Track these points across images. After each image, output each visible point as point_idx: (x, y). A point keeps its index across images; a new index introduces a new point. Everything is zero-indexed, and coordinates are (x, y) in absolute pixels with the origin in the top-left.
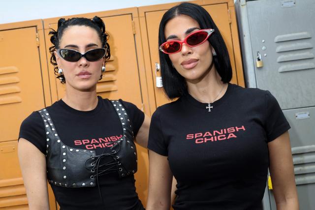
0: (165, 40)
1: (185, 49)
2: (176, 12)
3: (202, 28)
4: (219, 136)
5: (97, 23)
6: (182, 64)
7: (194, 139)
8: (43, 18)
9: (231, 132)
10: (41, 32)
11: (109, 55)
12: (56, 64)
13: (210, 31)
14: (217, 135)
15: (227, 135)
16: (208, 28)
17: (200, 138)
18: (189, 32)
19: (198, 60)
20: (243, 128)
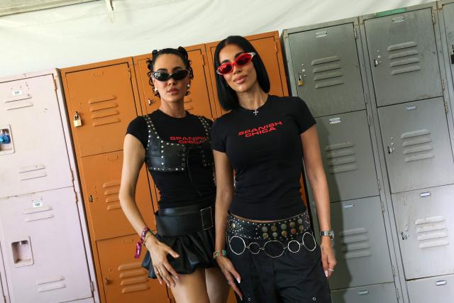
0: (220, 65)
1: (235, 69)
2: (226, 42)
3: (246, 52)
4: (263, 130)
5: (182, 52)
6: (234, 81)
7: (245, 135)
8: (133, 56)
9: (272, 127)
10: (132, 67)
11: (193, 76)
12: (153, 85)
13: (252, 54)
14: (261, 130)
15: (269, 129)
16: (250, 52)
17: (248, 133)
18: (237, 55)
19: (247, 76)
20: (280, 123)
